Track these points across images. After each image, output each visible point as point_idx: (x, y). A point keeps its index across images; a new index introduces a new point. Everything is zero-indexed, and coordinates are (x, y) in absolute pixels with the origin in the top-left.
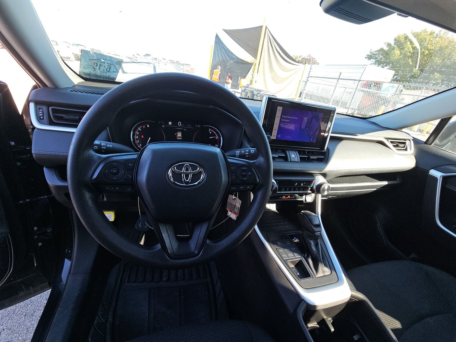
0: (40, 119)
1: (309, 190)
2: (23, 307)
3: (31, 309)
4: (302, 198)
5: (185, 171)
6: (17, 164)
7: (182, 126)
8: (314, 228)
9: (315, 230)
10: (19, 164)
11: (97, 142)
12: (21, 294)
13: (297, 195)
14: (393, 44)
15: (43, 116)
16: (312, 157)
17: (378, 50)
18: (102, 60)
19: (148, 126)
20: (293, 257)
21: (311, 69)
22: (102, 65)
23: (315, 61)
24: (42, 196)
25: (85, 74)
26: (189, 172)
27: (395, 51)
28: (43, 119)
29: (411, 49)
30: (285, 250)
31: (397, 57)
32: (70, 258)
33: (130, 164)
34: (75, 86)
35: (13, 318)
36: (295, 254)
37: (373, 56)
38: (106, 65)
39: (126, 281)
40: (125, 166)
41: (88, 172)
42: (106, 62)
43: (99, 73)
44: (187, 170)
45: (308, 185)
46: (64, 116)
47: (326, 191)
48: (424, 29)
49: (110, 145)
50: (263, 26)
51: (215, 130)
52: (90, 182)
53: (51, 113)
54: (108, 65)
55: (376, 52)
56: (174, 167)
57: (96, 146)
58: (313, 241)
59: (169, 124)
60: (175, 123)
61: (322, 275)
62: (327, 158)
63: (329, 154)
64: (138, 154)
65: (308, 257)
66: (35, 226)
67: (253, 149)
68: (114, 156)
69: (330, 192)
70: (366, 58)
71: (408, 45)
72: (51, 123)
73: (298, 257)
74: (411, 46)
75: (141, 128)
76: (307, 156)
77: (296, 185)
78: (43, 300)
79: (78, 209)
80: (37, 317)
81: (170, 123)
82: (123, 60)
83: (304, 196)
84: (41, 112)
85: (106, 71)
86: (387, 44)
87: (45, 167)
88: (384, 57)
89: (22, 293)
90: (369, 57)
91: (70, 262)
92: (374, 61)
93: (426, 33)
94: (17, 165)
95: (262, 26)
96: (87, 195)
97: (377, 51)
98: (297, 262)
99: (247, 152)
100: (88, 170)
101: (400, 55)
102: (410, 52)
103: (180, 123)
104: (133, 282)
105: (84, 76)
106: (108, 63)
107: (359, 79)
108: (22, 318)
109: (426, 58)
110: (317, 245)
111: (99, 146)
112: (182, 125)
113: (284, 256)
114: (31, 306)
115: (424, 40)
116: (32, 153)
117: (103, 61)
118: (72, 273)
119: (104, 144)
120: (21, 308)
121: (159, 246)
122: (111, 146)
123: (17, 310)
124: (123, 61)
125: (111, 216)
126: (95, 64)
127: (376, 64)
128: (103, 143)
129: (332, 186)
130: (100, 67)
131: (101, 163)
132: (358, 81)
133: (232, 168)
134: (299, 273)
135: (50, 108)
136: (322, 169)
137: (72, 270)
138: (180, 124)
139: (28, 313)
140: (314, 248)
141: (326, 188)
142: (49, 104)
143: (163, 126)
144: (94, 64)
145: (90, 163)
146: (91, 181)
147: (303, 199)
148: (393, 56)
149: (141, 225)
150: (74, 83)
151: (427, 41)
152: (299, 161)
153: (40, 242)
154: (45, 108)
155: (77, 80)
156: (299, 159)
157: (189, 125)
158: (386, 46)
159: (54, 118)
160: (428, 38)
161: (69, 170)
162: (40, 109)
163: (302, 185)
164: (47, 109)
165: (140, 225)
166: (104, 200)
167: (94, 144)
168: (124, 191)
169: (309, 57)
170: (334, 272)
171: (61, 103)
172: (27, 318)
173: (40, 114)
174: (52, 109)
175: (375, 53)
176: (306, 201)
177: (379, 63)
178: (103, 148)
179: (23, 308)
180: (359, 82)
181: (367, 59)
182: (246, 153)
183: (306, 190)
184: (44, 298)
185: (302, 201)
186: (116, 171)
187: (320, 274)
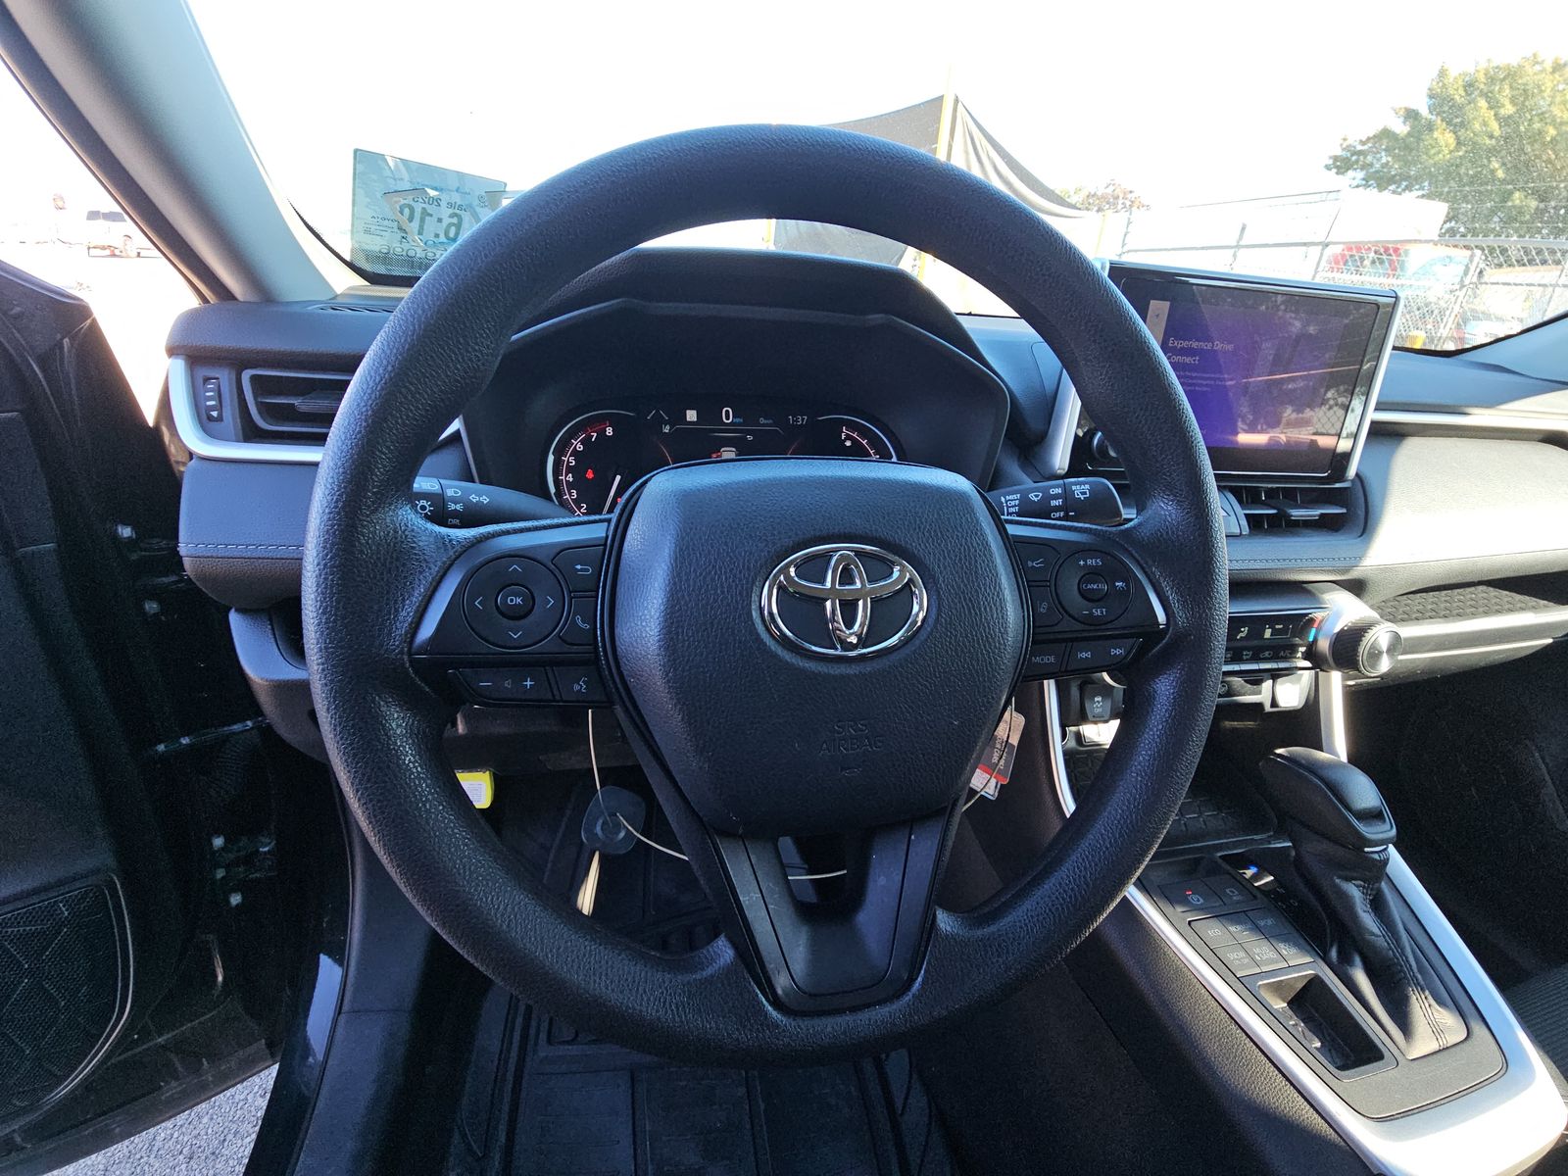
0: (210, 418)
1: (1299, 655)
2: (181, 1126)
3: (210, 1131)
4: (1260, 693)
5: (837, 587)
6: (147, 606)
7: (739, 424)
8: (1362, 828)
9: (1369, 836)
10: (151, 607)
11: (423, 484)
12: (172, 1088)
13: (1237, 681)
14: (1424, 112)
15: (220, 407)
16: (1297, 513)
17: (1371, 135)
18: (429, 191)
19: (609, 431)
20: (1272, 961)
21: (1129, 223)
22: (431, 215)
23: (1132, 202)
24: (235, 723)
25: (370, 256)
26: (858, 585)
27: (1436, 134)
28: (220, 419)
29: (1494, 126)
30: (1232, 929)
31: (1445, 155)
32: (339, 955)
33: (579, 567)
34: (336, 296)
35: (146, 1168)
36: (1285, 949)
37: (1354, 158)
38: (445, 212)
39: (543, 1036)
40: (557, 572)
41: (397, 610)
42: (445, 198)
43: (419, 250)
44: (847, 577)
45: (1294, 635)
46: (296, 402)
47: (1385, 655)
48: (1529, 54)
49: (482, 495)
50: (943, 96)
51: (865, 432)
52: (406, 657)
53: (250, 392)
54: (451, 211)
55: (1363, 143)
56: (788, 566)
57: (423, 502)
58: (1357, 886)
59: (688, 419)
60: (709, 414)
61: (1434, 1046)
62: (1361, 513)
63: (1369, 499)
64: (609, 521)
65: (1345, 959)
66: (218, 834)
67: (1084, 483)
68: (507, 533)
69: (1401, 657)
70: (1328, 168)
71: (1482, 111)
72: (252, 434)
73: (1298, 964)
74: (1492, 113)
75: (582, 443)
76: (1274, 508)
77: (1241, 635)
78: (252, 1095)
79: (357, 791)
80: (231, 1162)
81: (691, 415)
82: (506, 185)
83: (1267, 685)
84: (212, 394)
85: (445, 241)
86: (1401, 113)
87: (236, 610)
88: (1397, 158)
89: (174, 1084)
90: (1341, 165)
91: (338, 971)
92: (1360, 174)
93: (1538, 68)
94: (144, 609)
95: (941, 98)
96: (397, 722)
97: (1369, 139)
98: (1300, 985)
99: (1055, 498)
100: (396, 602)
101: (1456, 147)
102: (1491, 137)
103: (727, 412)
104: (568, 1043)
105: (367, 267)
106: (450, 205)
107: (1322, 239)
108: (177, 1169)
109: (1550, 152)
110: (1378, 905)
111: (438, 499)
112: (737, 420)
113: (1234, 957)
114: (212, 1119)
115: (1535, 91)
116: (181, 553)
117: (432, 193)
118: (349, 1012)
119: (456, 492)
120: (177, 1128)
121: (723, 951)
122: (485, 500)
123: (163, 1135)
124: (507, 189)
125: (479, 787)
126: (407, 211)
127: (1369, 186)
128: (451, 487)
129: (1408, 631)
130: (422, 220)
131: (451, 565)
132: (1320, 247)
133: (1030, 564)
134: (1320, 1040)
135: (246, 375)
136: (1353, 561)
137: (346, 1001)
138: (728, 415)
139: (200, 1147)
140: (1368, 920)
141: (1384, 643)
142: (238, 361)
143: (667, 429)
144: (402, 213)
145: (404, 565)
146: (410, 654)
147: (1262, 695)
148: (1433, 152)
149: (602, 829)
150: (333, 290)
151: (1545, 95)
152: (1246, 530)
153: (235, 890)
154: (224, 376)
155: (343, 281)
156: (1244, 522)
157: (765, 419)
158: (1402, 119)
159: (260, 413)
160: (1549, 84)
161: (310, 602)
162: (207, 380)
163: (1268, 634)
164: (234, 377)
165: (598, 829)
166: (457, 730)
167: (418, 494)
168: (558, 698)
169: (1111, 188)
170: (1479, 1029)
171: (284, 354)
172: (195, 1166)
173: (210, 398)
174: (254, 379)
175: (1359, 148)
176: (1274, 704)
177: (1381, 180)
178: (452, 507)
179: (184, 1130)
180: (1323, 249)
181: (1335, 170)
182: (1054, 503)
183: (1285, 659)
184: (256, 1089)
185: (1259, 706)
186: (519, 600)
187: (1424, 1043)
